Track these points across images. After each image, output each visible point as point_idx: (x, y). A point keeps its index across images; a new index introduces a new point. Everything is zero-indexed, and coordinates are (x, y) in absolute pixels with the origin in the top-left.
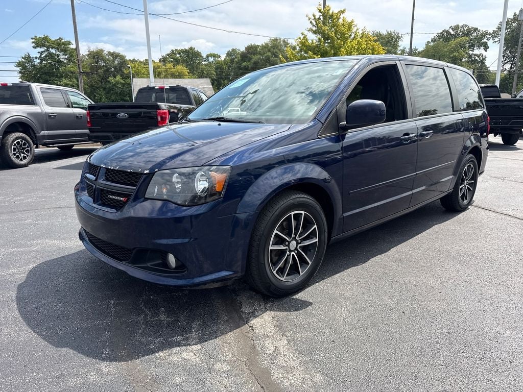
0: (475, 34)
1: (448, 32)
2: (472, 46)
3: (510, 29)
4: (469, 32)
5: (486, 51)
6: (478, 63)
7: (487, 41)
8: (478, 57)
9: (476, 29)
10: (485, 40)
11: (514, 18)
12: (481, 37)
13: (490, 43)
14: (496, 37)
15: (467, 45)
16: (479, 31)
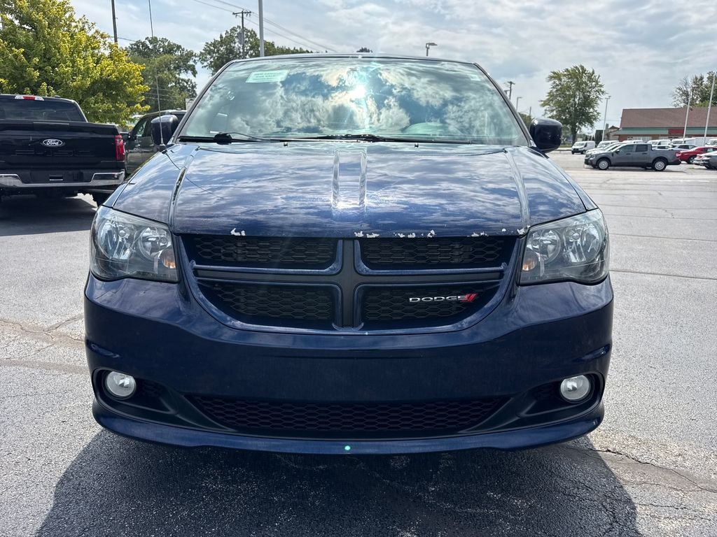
0: (178, 53)
1: (143, 44)
2: (178, 68)
3: (219, 54)
4: (170, 49)
5: (195, 76)
6: (189, 90)
7: (193, 63)
8: (187, 83)
9: (179, 47)
10: (191, 63)
11: (221, 41)
12: (187, 59)
13: (198, 66)
14: (205, 61)
15: (172, 66)
16: (183, 50)
